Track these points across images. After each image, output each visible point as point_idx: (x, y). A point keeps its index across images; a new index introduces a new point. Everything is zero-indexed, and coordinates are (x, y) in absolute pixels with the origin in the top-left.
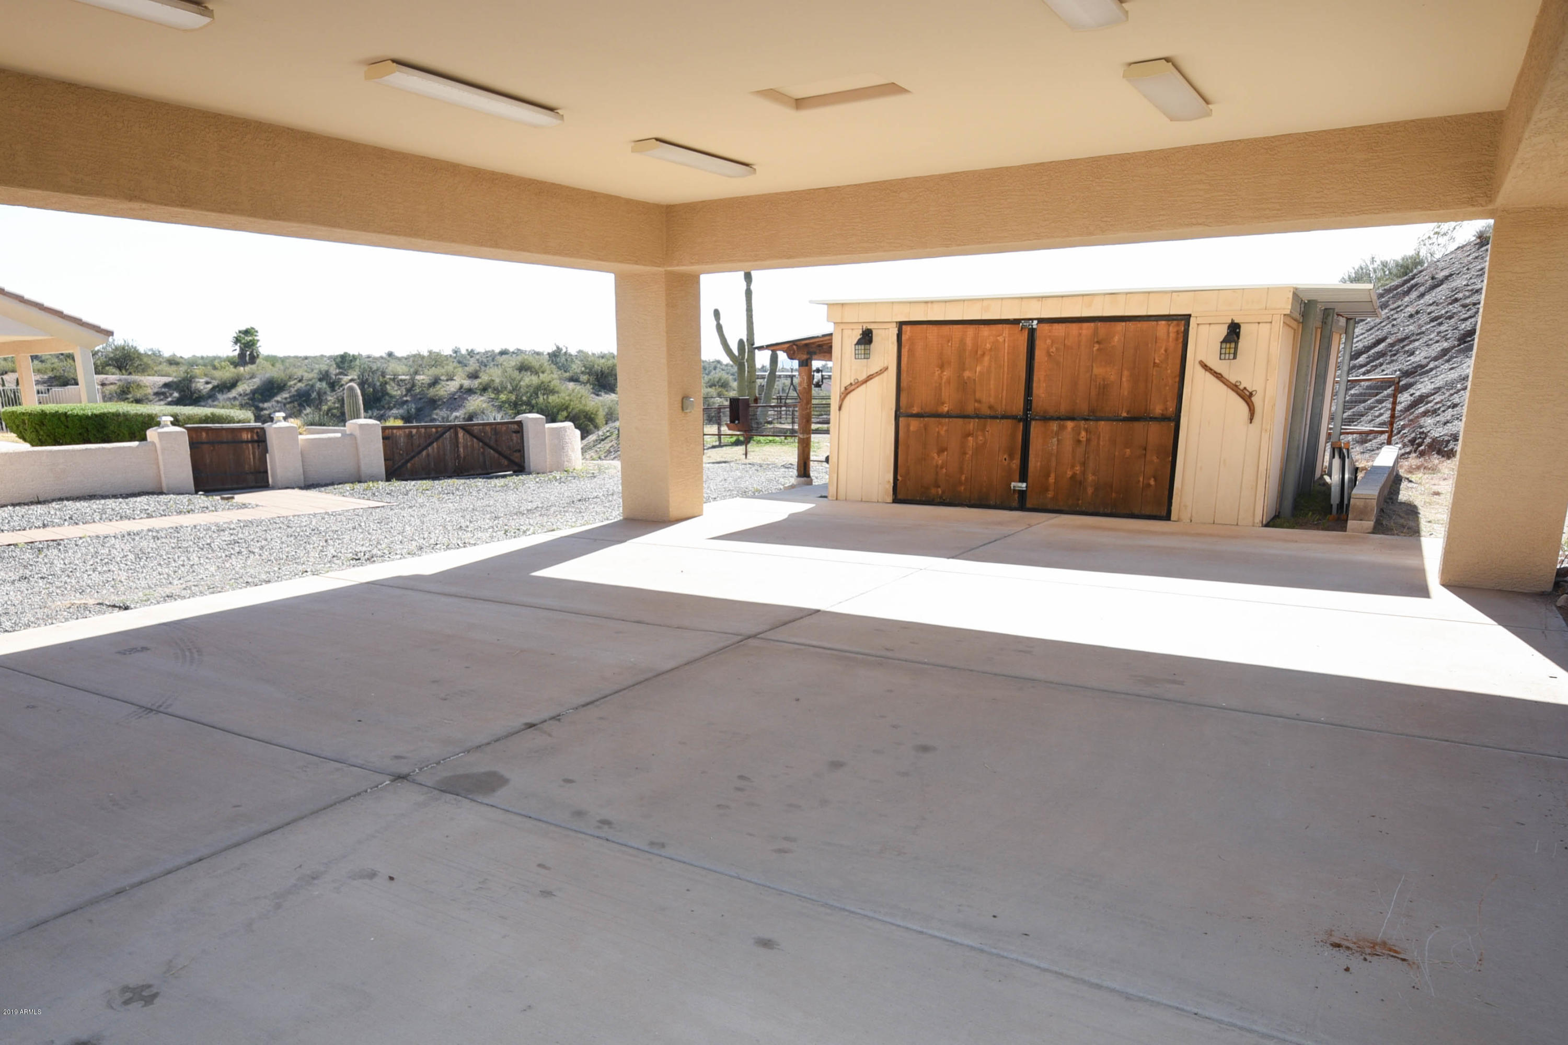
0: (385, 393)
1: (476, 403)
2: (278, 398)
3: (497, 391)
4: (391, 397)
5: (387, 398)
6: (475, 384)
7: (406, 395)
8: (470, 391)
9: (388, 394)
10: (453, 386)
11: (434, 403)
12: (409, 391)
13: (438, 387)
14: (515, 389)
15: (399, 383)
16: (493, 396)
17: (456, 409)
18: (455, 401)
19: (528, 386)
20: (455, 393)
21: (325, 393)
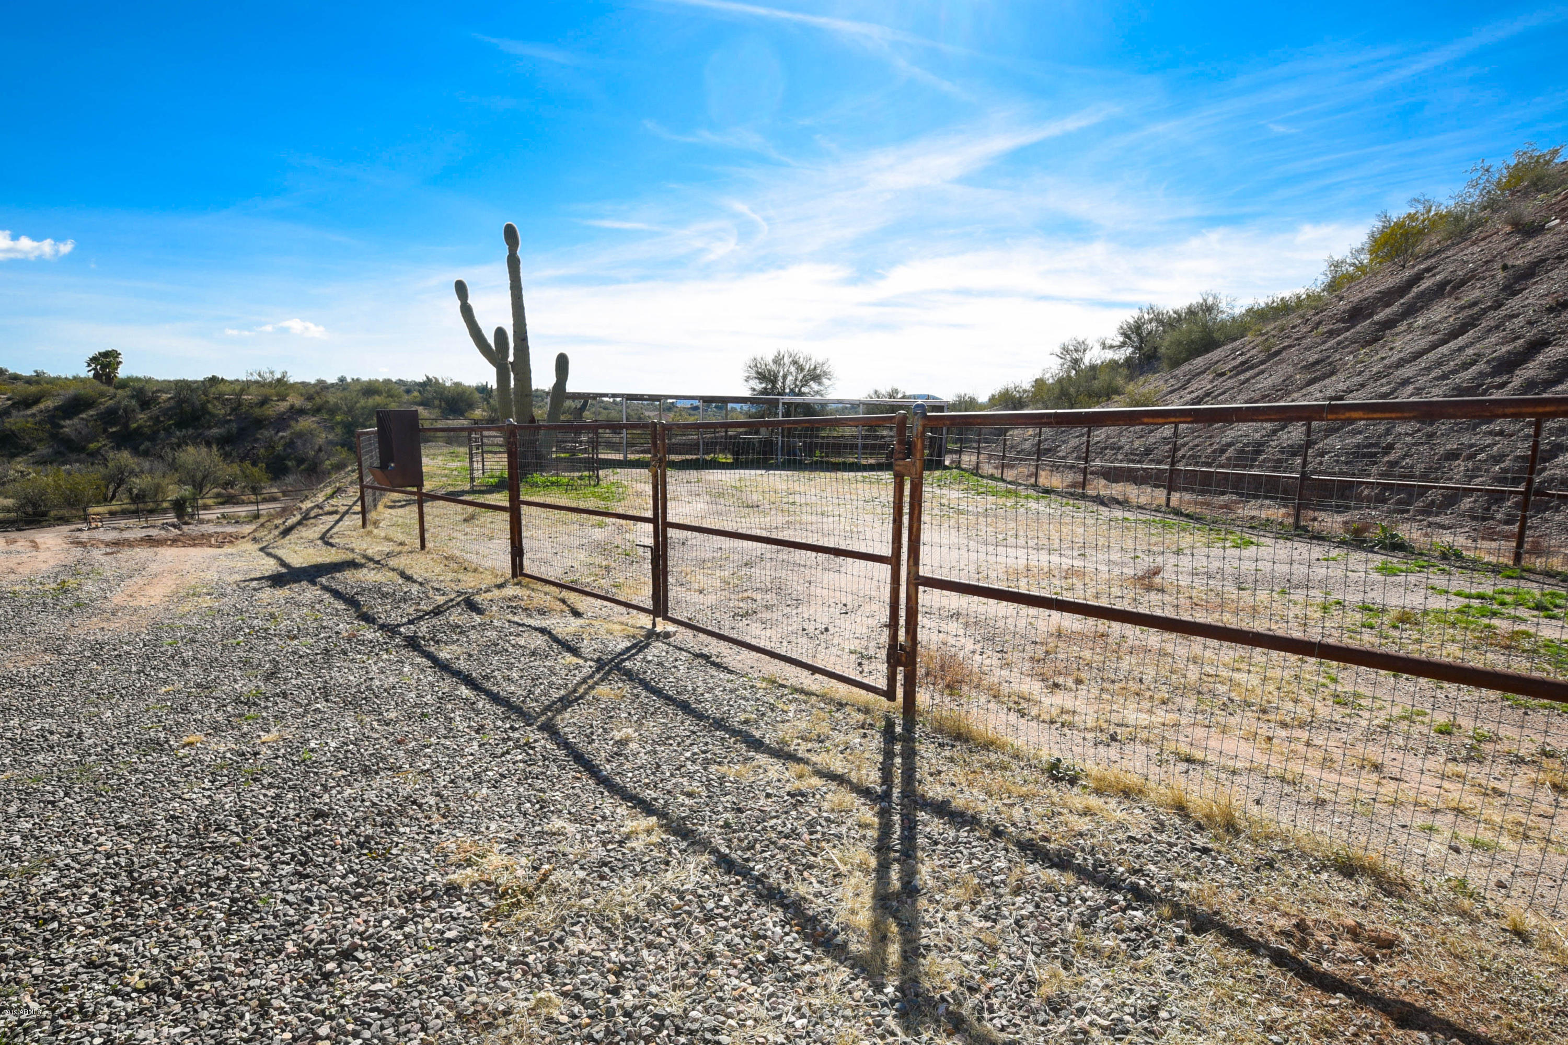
0: (204, 411)
1: (306, 423)
2: (84, 416)
3: (333, 411)
4: (213, 416)
5: (208, 417)
6: (309, 405)
7: (230, 415)
8: (301, 412)
9: (209, 413)
10: (283, 406)
11: (260, 423)
12: (233, 410)
13: (265, 407)
14: (350, 410)
15: (224, 402)
16: (326, 417)
17: (284, 430)
18: (282, 421)
19: (363, 408)
20: (284, 413)
21: (134, 411)
